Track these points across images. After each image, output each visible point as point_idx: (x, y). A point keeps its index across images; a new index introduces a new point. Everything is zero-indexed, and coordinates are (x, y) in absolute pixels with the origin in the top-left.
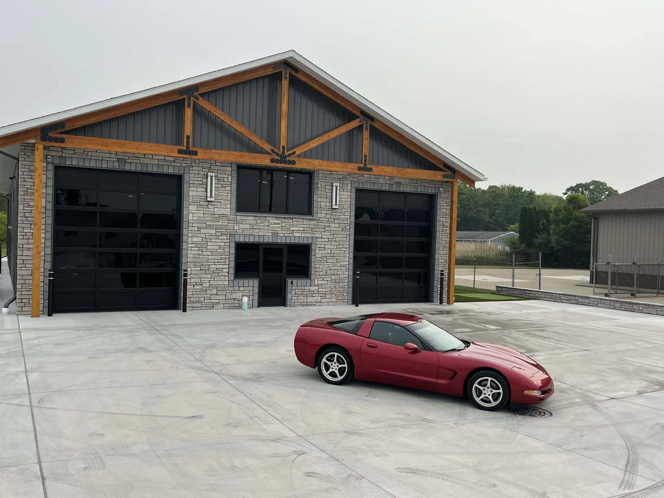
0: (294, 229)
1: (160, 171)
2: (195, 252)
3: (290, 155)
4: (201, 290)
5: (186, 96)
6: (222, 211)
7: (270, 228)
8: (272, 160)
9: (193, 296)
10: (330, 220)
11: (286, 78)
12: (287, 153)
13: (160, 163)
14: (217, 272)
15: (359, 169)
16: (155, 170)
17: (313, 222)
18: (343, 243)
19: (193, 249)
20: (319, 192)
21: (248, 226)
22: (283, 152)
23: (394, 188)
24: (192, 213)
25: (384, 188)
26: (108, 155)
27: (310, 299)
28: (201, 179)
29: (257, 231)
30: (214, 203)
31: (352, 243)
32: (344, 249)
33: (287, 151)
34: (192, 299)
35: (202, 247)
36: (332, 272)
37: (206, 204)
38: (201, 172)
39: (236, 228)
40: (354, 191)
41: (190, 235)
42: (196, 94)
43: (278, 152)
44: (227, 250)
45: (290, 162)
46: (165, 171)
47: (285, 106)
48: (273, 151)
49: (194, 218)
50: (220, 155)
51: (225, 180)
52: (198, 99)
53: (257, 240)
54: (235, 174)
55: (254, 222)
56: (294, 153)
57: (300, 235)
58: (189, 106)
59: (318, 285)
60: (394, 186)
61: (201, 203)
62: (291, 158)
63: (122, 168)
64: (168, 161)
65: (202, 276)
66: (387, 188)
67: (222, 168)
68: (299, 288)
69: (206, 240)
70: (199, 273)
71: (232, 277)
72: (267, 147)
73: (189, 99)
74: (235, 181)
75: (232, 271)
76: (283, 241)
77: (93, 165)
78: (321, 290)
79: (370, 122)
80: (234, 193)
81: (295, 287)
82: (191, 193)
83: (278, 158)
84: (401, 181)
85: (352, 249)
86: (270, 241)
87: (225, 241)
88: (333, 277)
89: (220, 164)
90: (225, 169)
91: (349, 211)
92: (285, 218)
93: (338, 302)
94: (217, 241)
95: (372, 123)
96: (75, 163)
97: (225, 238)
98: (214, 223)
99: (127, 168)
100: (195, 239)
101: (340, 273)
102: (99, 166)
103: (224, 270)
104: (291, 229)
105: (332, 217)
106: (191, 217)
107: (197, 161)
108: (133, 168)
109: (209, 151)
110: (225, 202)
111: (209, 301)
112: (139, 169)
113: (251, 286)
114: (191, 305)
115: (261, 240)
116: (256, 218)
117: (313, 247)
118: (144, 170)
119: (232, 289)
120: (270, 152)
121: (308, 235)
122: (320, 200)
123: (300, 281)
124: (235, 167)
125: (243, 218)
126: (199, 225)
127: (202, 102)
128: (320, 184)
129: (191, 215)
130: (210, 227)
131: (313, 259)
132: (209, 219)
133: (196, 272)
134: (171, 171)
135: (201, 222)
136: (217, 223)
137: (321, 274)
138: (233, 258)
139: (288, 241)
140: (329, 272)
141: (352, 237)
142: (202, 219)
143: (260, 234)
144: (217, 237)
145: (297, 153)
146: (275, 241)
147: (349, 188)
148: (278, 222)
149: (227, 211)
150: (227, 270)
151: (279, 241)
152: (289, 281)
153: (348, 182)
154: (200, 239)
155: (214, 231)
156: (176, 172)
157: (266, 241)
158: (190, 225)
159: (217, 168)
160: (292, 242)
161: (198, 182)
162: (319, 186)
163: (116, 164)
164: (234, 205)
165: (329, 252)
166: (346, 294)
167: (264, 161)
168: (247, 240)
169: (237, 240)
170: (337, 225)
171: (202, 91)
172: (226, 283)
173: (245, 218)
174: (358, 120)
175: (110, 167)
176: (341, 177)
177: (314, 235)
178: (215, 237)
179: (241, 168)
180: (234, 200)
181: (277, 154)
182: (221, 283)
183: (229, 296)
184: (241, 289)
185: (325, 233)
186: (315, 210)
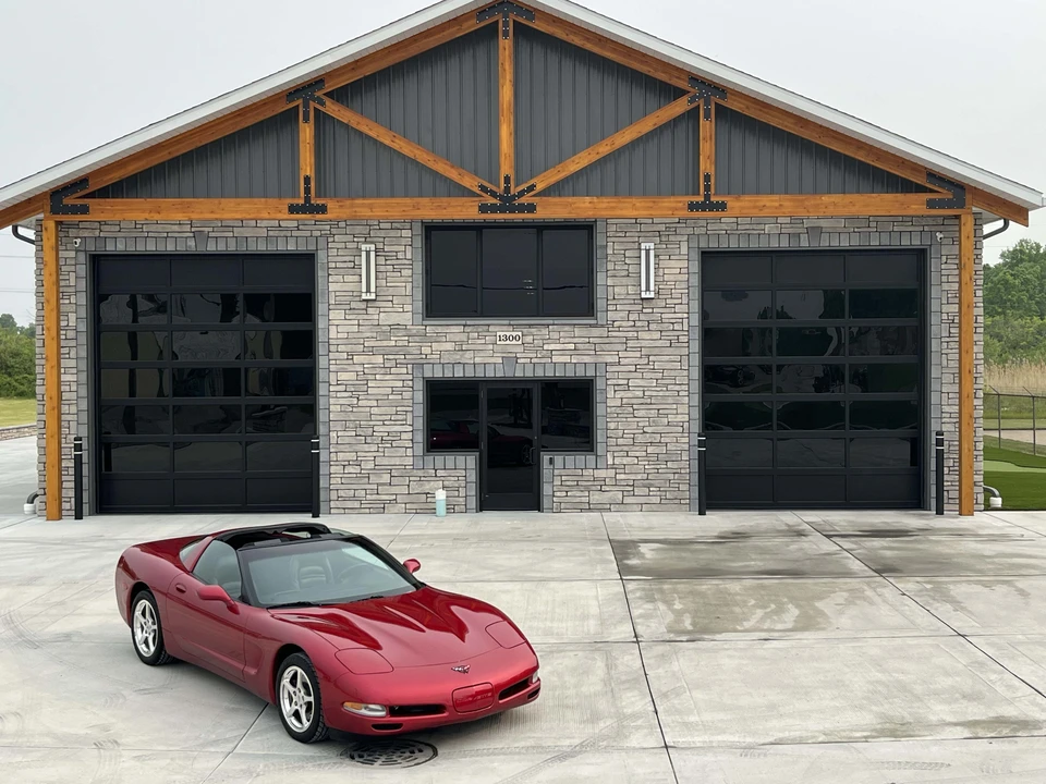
0: (552, 347)
1: (272, 248)
2: (342, 401)
3: (521, 194)
4: (359, 476)
5: (300, 101)
6: (394, 319)
7: (499, 348)
8: (483, 208)
9: (343, 487)
10: (638, 324)
11: (506, 34)
12: (514, 191)
13: (271, 233)
14: (390, 440)
15: (692, 207)
16: (262, 248)
17: (596, 332)
18: (673, 373)
19: (339, 395)
20: (611, 266)
21: (450, 346)
22: (507, 189)
23: (804, 244)
24: (335, 326)
25: (774, 245)
26: (176, 228)
27: (596, 497)
28: (352, 258)
29: (469, 355)
30: (377, 304)
31: (696, 373)
32: (677, 388)
33: (517, 186)
34: (341, 493)
35: (358, 390)
36: (648, 438)
37: (363, 305)
38: (350, 245)
39: (426, 350)
40: (696, 256)
41: (332, 368)
42: (319, 94)
43: (494, 189)
44: (407, 395)
45: (521, 208)
46: (281, 247)
47: (506, 93)
48: (483, 188)
49: (340, 336)
50: (371, 207)
51: (400, 256)
52: (323, 104)
53: (470, 373)
54: (419, 242)
55: (463, 337)
56: (532, 188)
57: (566, 359)
58: (306, 120)
59: (613, 466)
60: (804, 237)
61: (353, 305)
62: (525, 200)
63: (201, 249)
64: (287, 229)
65: (358, 448)
66: (785, 244)
67: (393, 233)
68: (569, 472)
69: (364, 379)
70: (353, 441)
71: (419, 449)
72: (470, 182)
73: (306, 106)
74: (419, 256)
75: (420, 437)
76: (529, 374)
77: (151, 247)
78: (623, 476)
79: (716, 99)
80: (419, 279)
81: (559, 470)
82: (332, 287)
83: (494, 201)
84: (823, 223)
85: (696, 386)
86: (500, 374)
87: (404, 377)
88: (650, 450)
89: (388, 226)
90: (398, 233)
91: (685, 301)
92: (530, 326)
93: (667, 503)
94: (388, 377)
95: (721, 102)
96: (121, 247)
97: (405, 371)
98: (379, 343)
99: (211, 248)
100: (343, 376)
101: (667, 440)
102: (161, 248)
103: (404, 436)
104: (546, 347)
105: (642, 317)
106: (333, 334)
107: (342, 224)
108: (221, 248)
109: (348, 202)
110: (401, 300)
111: (374, 497)
112: (232, 248)
113: (463, 467)
114: (339, 504)
115: (480, 374)
116: (468, 329)
117: (599, 384)
118: (243, 249)
119: (420, 473)
120: (478, 191)
121: (587, 359)
122: (611, 283)
123: (570, 459)
124: (418, 229)
125: (440, 329)
126: (349, 348)
127: (332, 109)
128: (611, 248)
129: (333, 330)
130: (372, 351)
131: (600, 410)
132: (369, 335)
133: (347, 440)
134: (291, 247)
135: (354, 341)
136: (385, 343)
137: (620, 441)
138: (420, 410)
139: (540, 373)
140: (640, 438)
141: (696, 360)
142: (356, 335)
143: (477, 360)
144: (387, 371)
145: (540, 187)
146: (509, 374)
147: (684, 250)
148: (514, 334)
149: (406, 319)
150: (410, 436)
151: (519, 374)
152: (546, 458)
153: (679, 238)
154: (352, 376)
155: (379, 359)
156: (302, 248)
157: (490, 374)
158: (332, 348)
159: (382, 233)
160: (550, 374)
161: (345, 265)
162: (610, 251)
163: (192, 243)
164: (419, 305)
165: (640, 394)
166: (686, 487)
167: (466, 211)
168: (448, 374)
169: (428, 374)
170: (658, 335)
171: (330, 87)
172: (409, 461)
173: (445, 330)
174: (685, 99)
175: (181, 248)
176: (662, 228)
177: (600, 360)
178: (383, 371)
179: (431, 230)
180: (419, 295)
181: (493, 194)
182: (397, 461)
183: (415, 488)
184: (440, 473)
185: (626, 354)
186: (600, 304)
